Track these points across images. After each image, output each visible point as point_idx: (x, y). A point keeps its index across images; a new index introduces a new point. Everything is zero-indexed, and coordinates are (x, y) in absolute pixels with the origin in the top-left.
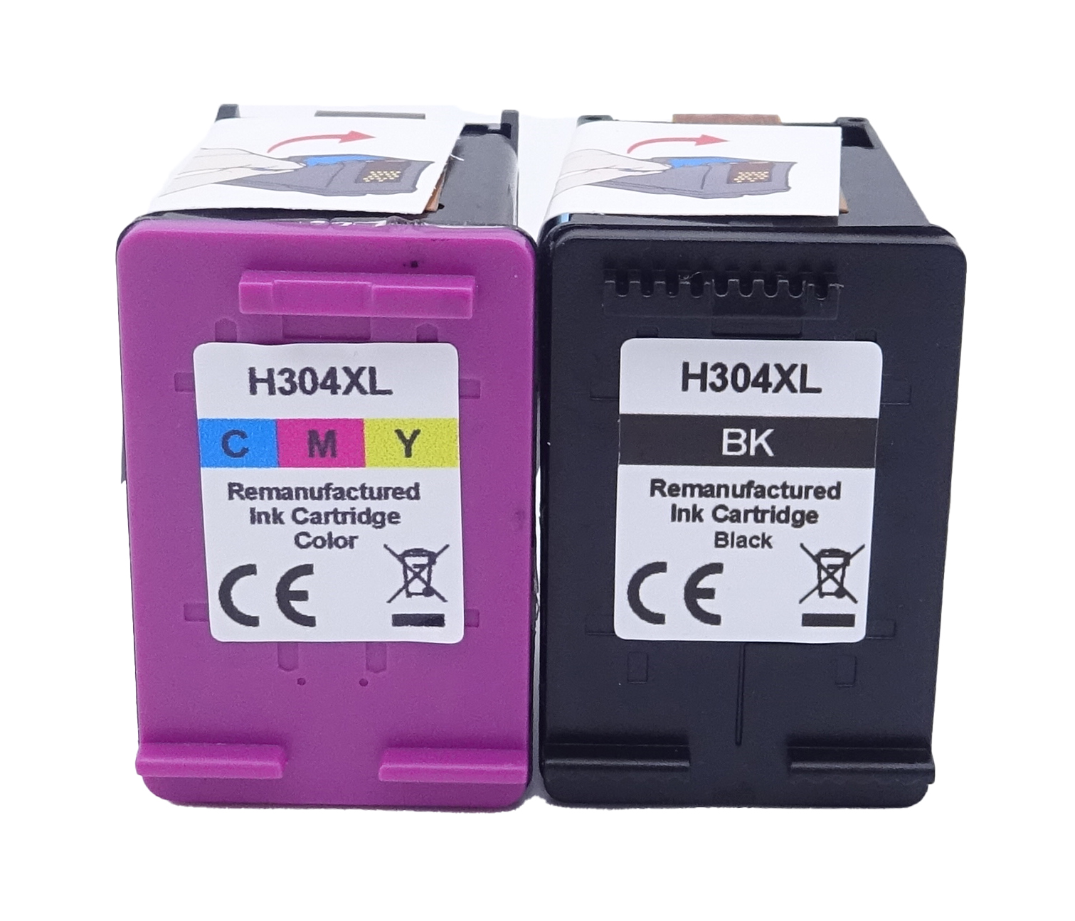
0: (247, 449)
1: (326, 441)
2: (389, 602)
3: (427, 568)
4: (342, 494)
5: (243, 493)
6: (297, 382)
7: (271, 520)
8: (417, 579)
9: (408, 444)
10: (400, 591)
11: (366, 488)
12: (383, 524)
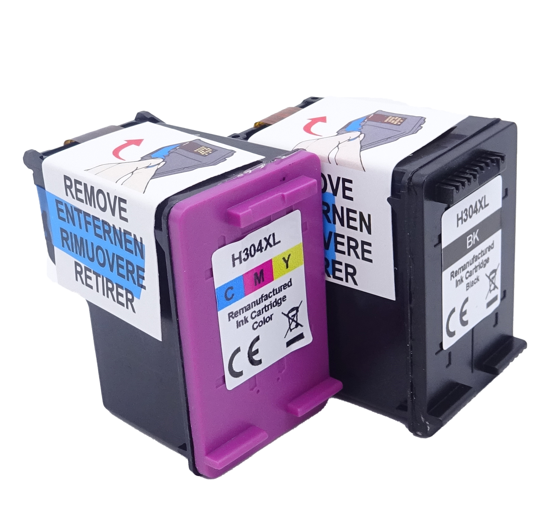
0: (234, 294)
1: (260, 276)
2: (285, 337)
3: (296, 315)
4: (267, 297)
5: (233, 316)
6: (249, 253)
7: (244, 323)
8: (293, 322)
9: (287, 262)
10: (288, 330)
11: (275, 290)
12: (281, 303)
